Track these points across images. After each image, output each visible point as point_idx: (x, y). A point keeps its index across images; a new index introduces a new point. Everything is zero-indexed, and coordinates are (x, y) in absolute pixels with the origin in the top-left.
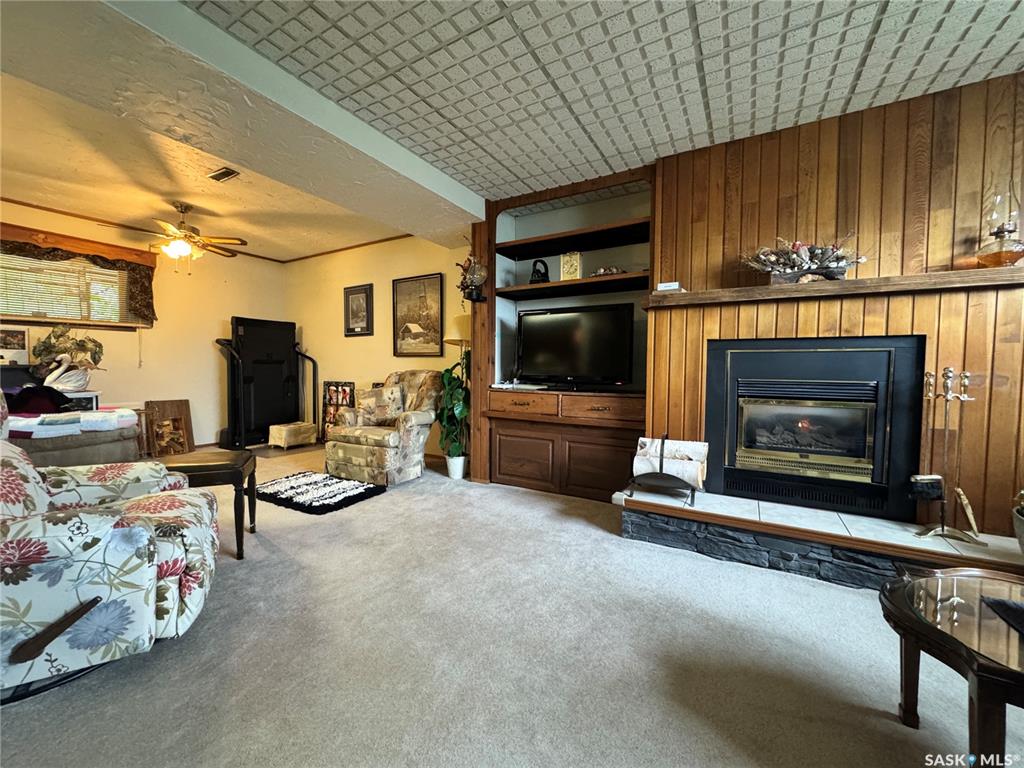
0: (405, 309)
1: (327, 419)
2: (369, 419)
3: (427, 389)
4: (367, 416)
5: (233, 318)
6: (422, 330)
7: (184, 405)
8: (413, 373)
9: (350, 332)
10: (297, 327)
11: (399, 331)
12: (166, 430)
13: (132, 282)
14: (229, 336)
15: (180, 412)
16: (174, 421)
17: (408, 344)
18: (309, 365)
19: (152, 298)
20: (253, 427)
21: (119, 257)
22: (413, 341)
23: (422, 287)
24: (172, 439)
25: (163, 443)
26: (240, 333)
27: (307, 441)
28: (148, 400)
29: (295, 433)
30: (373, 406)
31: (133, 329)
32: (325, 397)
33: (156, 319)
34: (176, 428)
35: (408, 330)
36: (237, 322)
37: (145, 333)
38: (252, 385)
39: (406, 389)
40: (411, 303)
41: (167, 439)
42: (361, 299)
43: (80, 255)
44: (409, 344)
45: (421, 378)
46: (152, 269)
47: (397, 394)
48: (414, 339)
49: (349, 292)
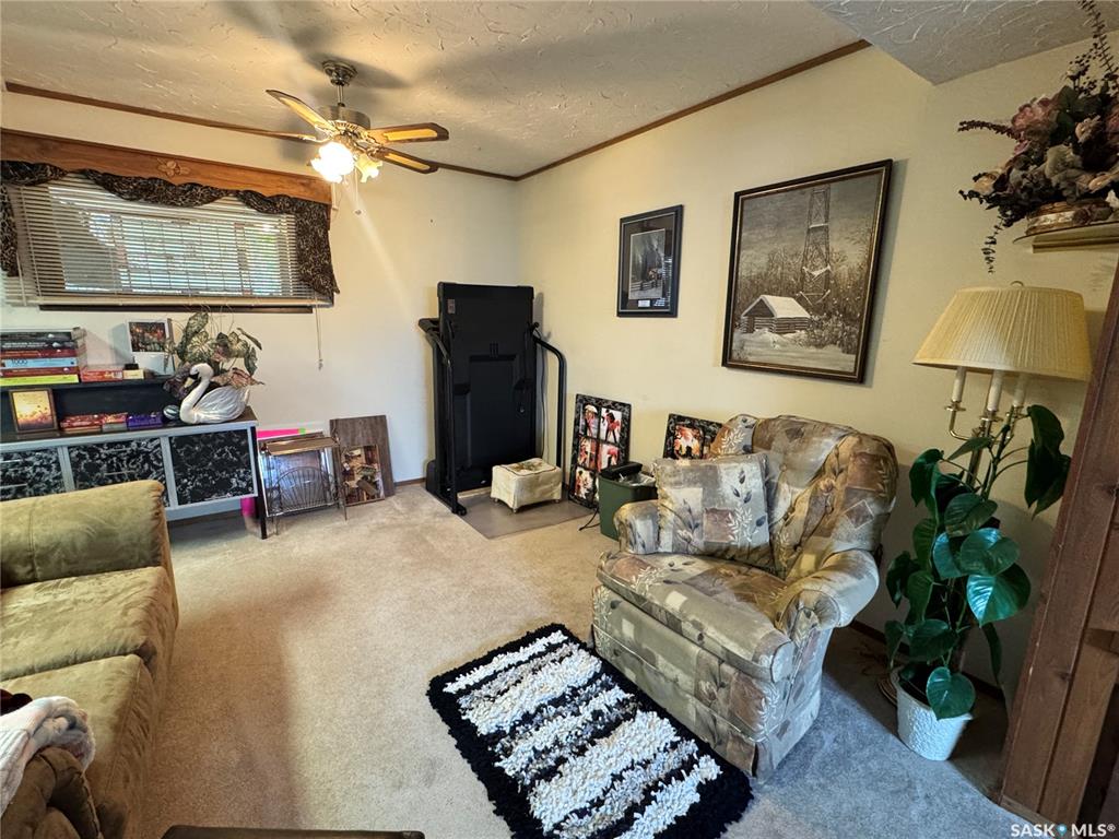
0: (763, 261)
1: (580, 461)
2: (689, 541)
3: (849, 490)
4: (683, 533)
5: (439, 284)
6: (807, 315)
7: (378, 424)
8: (797, 430)
9: (626, 308)
10: (535, 294)
11: (741, 309)
12: (357, 463)
13: (301, 232)
14: (435, 315)
15: (372, 434)
16: (368, 449)
17: (762, 342)
18: (552, 362)
19: (329, 257)
20: (470, 464)
21: (280, 191)
22: (776, 337)
23: (819, 204)
24: (365, 478)
25: (353, 484)
26: (450, 311)
27: (547, 497)
28: (334, 418)
29: (530, 484)
30: (697, 507)
31: (308, 309)
32: (577, 423)
33: (338, 292)
34: (370, 461)
35: (764, 311)
36: (448, 291)
37: (323, 314)
38: (468, 397)
39: (775, 470)
40: (778, 247)
41: (358, 478)
42: (657, 239)
43: (227, 192)
44: (765, 344)
45: (823, 449)
46: (327, 208)
47: (755, 484)
48: (780, 333)
49: (632, 226)
